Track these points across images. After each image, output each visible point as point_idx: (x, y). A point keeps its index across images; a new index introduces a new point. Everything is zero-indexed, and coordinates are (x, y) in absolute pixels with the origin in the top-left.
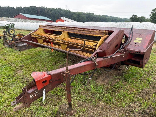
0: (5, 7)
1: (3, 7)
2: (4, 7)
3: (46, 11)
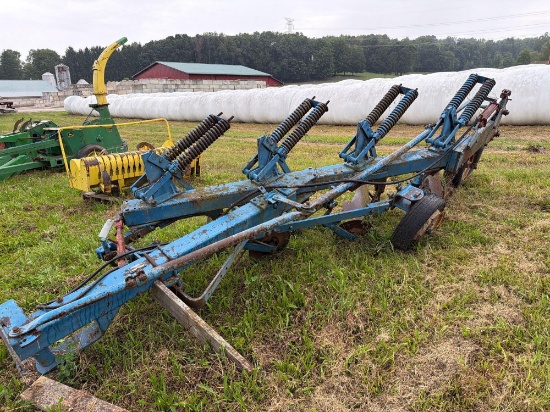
0: (87, 49)
1: (81, 52)
2: (83, 50)
3: (222, 46)
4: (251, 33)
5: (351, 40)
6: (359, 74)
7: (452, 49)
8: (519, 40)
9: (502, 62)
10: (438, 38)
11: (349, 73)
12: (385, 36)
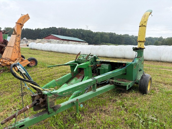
4: (76, 29)
5: (105, 33)
6: (107, 44)
7: (134, 39)
8: (152, 38)
9: (149, 44)
10: (129, 35)
11: (104, 43)
12: (115, 33)
